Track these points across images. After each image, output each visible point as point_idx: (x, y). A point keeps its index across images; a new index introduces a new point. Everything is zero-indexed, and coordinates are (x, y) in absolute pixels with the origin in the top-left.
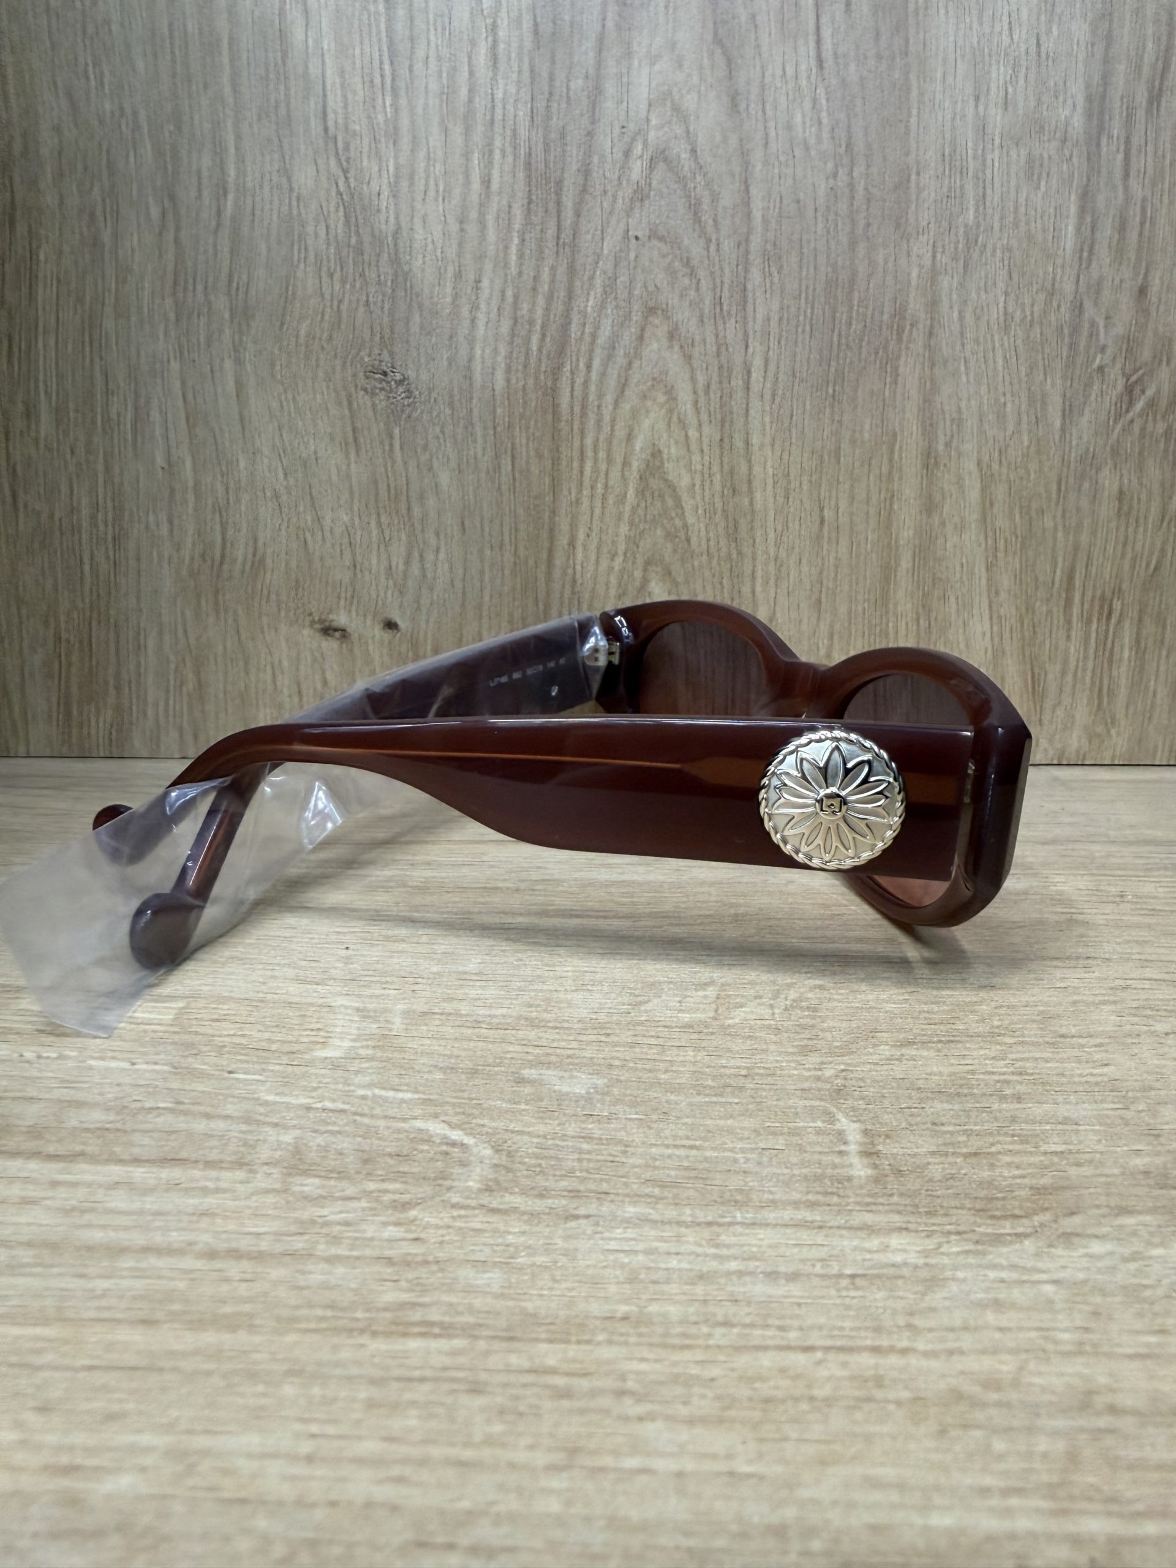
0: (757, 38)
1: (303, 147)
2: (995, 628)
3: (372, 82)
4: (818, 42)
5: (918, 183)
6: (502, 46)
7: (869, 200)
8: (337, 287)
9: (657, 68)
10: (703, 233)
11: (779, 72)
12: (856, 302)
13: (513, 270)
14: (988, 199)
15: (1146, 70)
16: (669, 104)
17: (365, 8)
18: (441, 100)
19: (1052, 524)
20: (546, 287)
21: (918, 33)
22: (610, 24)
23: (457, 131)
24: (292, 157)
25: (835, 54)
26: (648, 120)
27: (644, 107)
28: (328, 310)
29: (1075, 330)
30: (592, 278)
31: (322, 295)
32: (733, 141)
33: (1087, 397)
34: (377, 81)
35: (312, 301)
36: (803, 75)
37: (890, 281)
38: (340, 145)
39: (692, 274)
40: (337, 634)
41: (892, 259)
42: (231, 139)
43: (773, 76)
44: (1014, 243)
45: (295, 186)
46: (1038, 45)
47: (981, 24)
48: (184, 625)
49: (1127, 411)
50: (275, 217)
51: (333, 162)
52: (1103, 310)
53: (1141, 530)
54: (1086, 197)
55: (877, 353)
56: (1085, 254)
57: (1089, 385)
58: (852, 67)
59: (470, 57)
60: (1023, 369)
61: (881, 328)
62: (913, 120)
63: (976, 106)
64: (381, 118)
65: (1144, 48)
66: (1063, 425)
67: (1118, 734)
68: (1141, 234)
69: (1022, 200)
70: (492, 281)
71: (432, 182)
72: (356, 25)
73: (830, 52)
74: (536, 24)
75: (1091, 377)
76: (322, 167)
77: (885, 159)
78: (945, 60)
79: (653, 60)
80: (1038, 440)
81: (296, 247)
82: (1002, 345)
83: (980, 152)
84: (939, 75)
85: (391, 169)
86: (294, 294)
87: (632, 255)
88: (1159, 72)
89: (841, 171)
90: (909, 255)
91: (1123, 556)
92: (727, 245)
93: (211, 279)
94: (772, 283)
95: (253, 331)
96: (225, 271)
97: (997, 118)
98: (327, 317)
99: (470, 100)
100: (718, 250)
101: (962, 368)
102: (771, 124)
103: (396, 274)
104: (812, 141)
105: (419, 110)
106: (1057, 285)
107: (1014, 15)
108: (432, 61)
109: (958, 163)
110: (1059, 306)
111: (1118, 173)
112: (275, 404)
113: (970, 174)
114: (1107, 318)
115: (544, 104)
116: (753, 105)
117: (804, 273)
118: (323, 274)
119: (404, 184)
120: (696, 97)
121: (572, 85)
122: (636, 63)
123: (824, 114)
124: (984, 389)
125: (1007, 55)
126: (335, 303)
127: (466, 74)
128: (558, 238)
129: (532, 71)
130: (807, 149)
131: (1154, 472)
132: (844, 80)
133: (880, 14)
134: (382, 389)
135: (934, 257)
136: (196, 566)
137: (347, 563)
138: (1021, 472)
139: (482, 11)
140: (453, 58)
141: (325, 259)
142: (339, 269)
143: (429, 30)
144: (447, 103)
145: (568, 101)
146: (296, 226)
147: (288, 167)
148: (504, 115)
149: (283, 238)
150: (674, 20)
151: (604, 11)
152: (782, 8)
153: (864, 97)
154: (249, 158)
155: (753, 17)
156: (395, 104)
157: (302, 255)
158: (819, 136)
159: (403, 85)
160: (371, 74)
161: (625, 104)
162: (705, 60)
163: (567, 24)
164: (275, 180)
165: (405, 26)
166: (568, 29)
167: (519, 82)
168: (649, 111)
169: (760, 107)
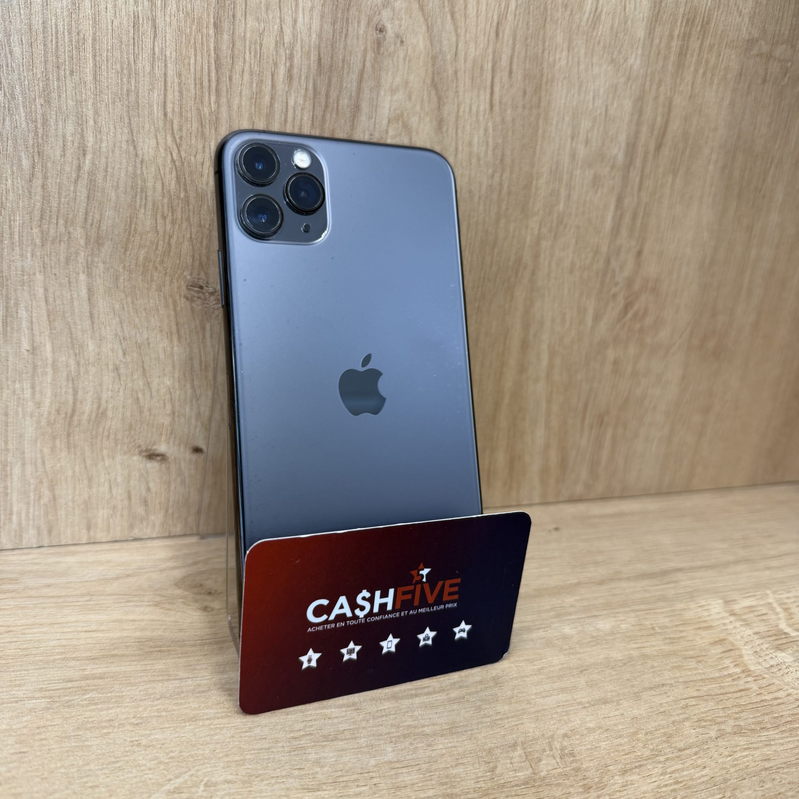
0: (457, 87)
1: (147, 125)
3: (201, 84)
4: (492, 93)
5: (536, 186)
7: (509, 194)
8: (168, 227)
9: (395, 97)
11: (467, 110)
14: (571, 198)
15: (655, 132)
16: (400, 123)
17: (199, 31)
18: (251, 103)
19: (580, 378)
21: (546, 95)
22: (368, 64)
24: (138, 132)
25: (500, 102)
26: (387, 132)
27: (385, 122)
28: (161, 243)
29: (604, 275)
31: (157, 232)
34: (206, 84)
35: (149, 235)
36: (481, 113)
38: (176, 127)
40: (159, 458)
41: (517, 230)
42: (90, 113)
43: (464, 112)
45: (140, 152)
48: (43, 458)
49: (623, 318)
50: (123, 175)
51: (169, 139)
52: (619, 264)
54: (619, 200)
55: (503, 284)
56: (615, 232)
58: (509, 111)
59: (273, 75)
60: (576, 295)
62: (538, 148)
63: (572, 143)
64: (206, 110)
65: (656, 120)
66: (592, 325)
68: (642, 222)
69: (588, 200)
72: (192, 41)
73: (498, 101)
75: (608, 299)
76: (161, 141)
77: (520, 170)
78: (558, 114)
79: (393, 91)
81: (138, 197)
83: (570, 169)
84: (554, 122)
86: (135, 230)
88: (661, 134)
89: (496, 174)
90: (526, 227)
95: (102, 255)
96: (82, 211)
97: (581, 150)
99: (271, 105)
102: (460, 142)
104: (482, 155)
105: (235, 108)
106: (598, 249)
107: (596, 92)
108: (246, 75)
109: (558, 176)
110: (598, 261)
111: (636, 188)
112: (118, 306)
113: (564, 182)
114: (621, 268)
115: (321, 113)
116: (450, 129)
118: (159, 217)
120: (417, 120)
121: (341, 102)
122: (382, 93)
123: (490, 140)
124: (556, 305)
125: (590, 114)
127: (269, 87)
129: (315, 90)
130: (479, 160)
132: (503, 119)
133: (527, 81)
134: (199, 298)
135: (539, 229)
136: (52, 418)
137: (168, 412)
139: (284, 44)
140: (261, 74)
141: (160, 207)
142: (170, 214)
143: (245, 52)
144: (255, 105)
145: (337, 113)
146: (139, 182)
147: (135, 139)
148: (294, 118)
149: (128, 190)
150: (409, 67)
151: (364, 56)
152: (473, 69)
153: (513, 131)
154: (105, 130)
155: (456, 72)
156: (217, 102)
157: (143, 203)
158: (486, 152)
159: (224, 89)
160: (201, 79)
161: (373, 119)
162: (425, 97)
163: (341, 61)
164: (124, 146)
165: (228, 48)
166: (340, 64)
167: (305, 96)
168: (388, 126)
169: (454, 131)
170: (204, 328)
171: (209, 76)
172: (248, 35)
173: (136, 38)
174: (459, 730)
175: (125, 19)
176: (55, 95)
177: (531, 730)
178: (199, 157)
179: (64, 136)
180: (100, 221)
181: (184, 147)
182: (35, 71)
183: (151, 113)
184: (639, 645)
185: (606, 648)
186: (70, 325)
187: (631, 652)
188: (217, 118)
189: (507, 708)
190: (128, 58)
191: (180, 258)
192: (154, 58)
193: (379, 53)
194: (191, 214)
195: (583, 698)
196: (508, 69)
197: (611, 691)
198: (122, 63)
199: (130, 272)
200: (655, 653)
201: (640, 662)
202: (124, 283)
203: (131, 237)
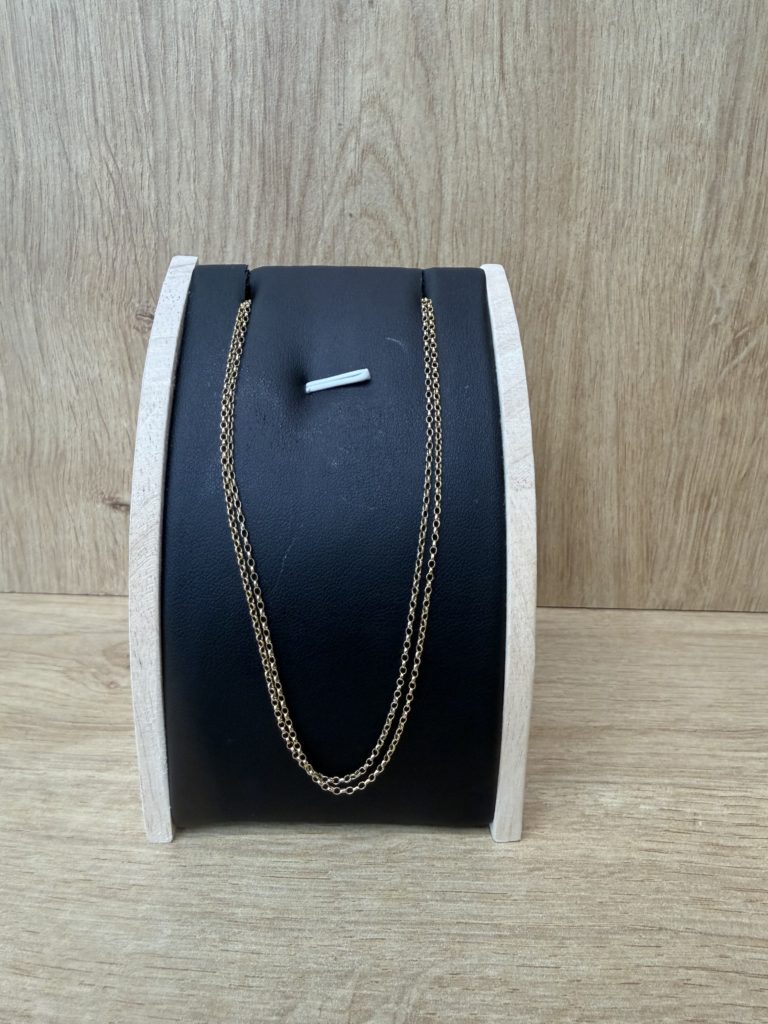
0: (451, 53)
1: (78, 134)
2: (622, 514)
3: (132, 81)
4: (502, 57)
5: (578, 176)
6: (239, 54)
7: (538, 189)
8: (111, 249)
9: (368, 75)
10: (405, 213)
11: (468, 82)
12: (525, 270)
13: (252, 239)
14: (635, 190)
16: (377, 106)
17: (123, 18)
18: (190, 99)
19: (669, 441)
20: (278, 252)
21: (584, 51)
22: (329, 37)
23: (204, 125)
24: (69, 142)
25: (515, 67)
26: (360, 120)
27: (357, 107)
29: (697, 296)
30: (315, 247)
31: (100, 254)
32: (430, 138)
33: (702, 346)
34: (137, 81)
35: (92, 259)
36: (488, 84)
37: (552, 253)
38: (109, 133)
39: (395, 245)
41: (554, 237)
42: (18, 125)
43: (464, 85)
44: (654, 226)
45: (74, 166)
46: (683, 64)
47: (636, 45)
49: (733, 358)
50: (58, 192)
51: (103, 148)
52: (721, 281)
53: (737, 446)
54: (713, 191)
55: (539, 310)
56: (710, 236)
57: (704, 338)
58: (529, 79)
59: (212, 63)
60: (654, 325)
61: (543, 291)
62: (577, 124)
63: (629, 115)
64: (140, 111)
66: (683, 367)
67: (708, 589)
68: (755, 221)
69: (661, 192)
70: (234, 247)
71: (184, 166)
72: (117, 32)
73: (511, 66)
74: (267, 37)
75: (707, 331)
76: (95, 151)
77: (552, 155)
78: (605, 75)
79: (365, 67)
80: (663, 379)
81: (76, 216)
82: (639, 306)
83: (630, 151)
84: (600, 87)
85: (151, 154)
86: (77, 253)
87: (347, 229)
89: (516, 164)
90: (568, 233)
91: (722, 464)
92: (423, 222)
93: (10, 239)
94: (458, 254)
96: (20, 234)
97: (645, 124)
98: (104, 272)
99: (214, 99)
100: (416, 226)
101: (607, 322)
102: (461, 125)
103: (158, 239)
104: (494, 140)
105: (173, 106)
106: (685, 260)
107: (664, 38)
108: (182, 65)
109: (611, 161)
110: (686, 277)
111: (741, 171)
112: (66, 338)
113: (622, 169)
114: (723, 286)
115: (275, 103)
116: (446, 109)
117: (484, 247)
118: (100, 237)
119: (162, 167)
120: (400, 101)
121: (298, 88)
122: (350, 71)
123: (504, 118)
124: (622, 339)
125: (656, 72)
126: (110, 261)
127: (210, 77)
128: (287, 214)
129: (264, 75)
130: (490, 146)
131: (750, 405)
132: (521, 90)
133: (554, 34)
135: (589, 235)
138: (648, 402)
139: (222, 23)
140: (199, 63)
141: (100, 225)
142: (112, 233)
143: (178, 39)
144: (195, 101)
145: (295, 102)
146: (76, 199)
147: (67, 151)
148: (242, 112)
149: (65, 208)
150: (383, 34)
151: (324, 26)
152: (473, 27)
153: (537, 105)
154: (34, 142)
155: (448, 34)
156: (152, 100)
157: (82, 222)
158: (500, 136)
159: (158, 84)
160: (131, 75)
161: (341, 105)
162: (408, 70)
163: (293, 36)
164: (57, 160)
165: (158, 35)
166: (294, 41)
167: (253, 84)
168: (361, 111)
169: (452, 111)
171: (140, 71)
172: (180, 18)
173: (57, 35)
174: (284, 925)
175: (43, 14)
177: (389, 956)
178: (138, 166)
180: (40, 244)
181: (120, 157)
183: (80, 121)
184: (654, 846)
185: (594, 839)
187: (633, 855)
188: (153, 120)
189: (377, 904)
190: (51, 59)
191: (126, 284)
192: (77, 56)
193: (341, 20)
194: (134, 233)
195: (508, 918)
196: (523, 21)
197: (561, 918)
198: (45, 65)
199: (76, 300)
201: (640, 876)
203: (73, 261)
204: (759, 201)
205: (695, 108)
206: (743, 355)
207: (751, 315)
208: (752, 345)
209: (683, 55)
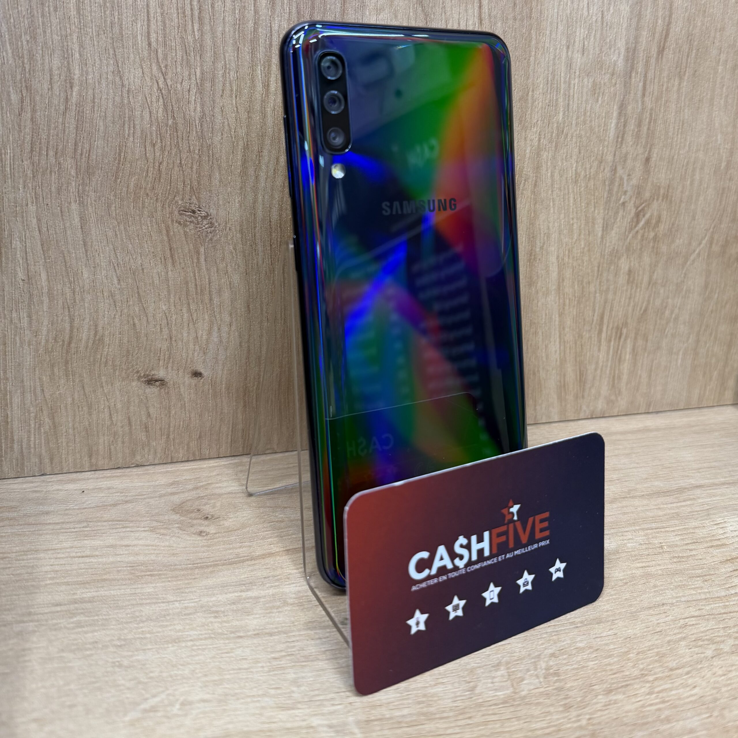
1: (132, 55)
4: (480, 7)
8: (158, 154)
14: (571, 107)
15: (657, 35)
18: (235, 29)
19: (593, 289)
21: (537, 5)
23: (246, 50)
24: (123, 63)
25: (489, 15)
28: (151, 169)
29: (612, 183)
31: (147, 159)
33: (615, 220)
35: (139, 162)
38: (160, 55)
40: (157, 383)
42: (76, 47)
44: (583, 133)
45: (126, 82)
46: (602, 18)
48: (42, 386)
49: (635, 227)
50: (110, 105)
51: (155, 68)
52: (627, 172)
53: (638, 290)
54: (622, 107)
56: (620, 139)
57: (617, 213)
62: (532, 59)
63: (567, 52)
65: (657, 23)
66: (602, 235)
67: (621, 399)
68: (648, 129)
69: (589, 108)
71: (228, 84)
73: (487, 14)
75: (618, 208)
76: (146, 70)
78: (551, 23)
80: (589, 244)
81: (126, 126)
82: (573, 192)
83: (567, 79)
84: (548, 32)
85: (198, 74)
86: (125, 158)
88: (663, 37)
91: (629, 304)
93: (60, 147)
96: (71, 142)
97: (578, 59)
99: (255, 30)
101: (551, 204)
103: (202, 146)
105: (219, 35)
106: (604, 157)
108: (229, 1)
109: (555, 86)
110: (604, 169)
111: (640, 93)
112: (110, 233)
113: (562, 92)
114: (629, 175)
118: (148, 144)
119: (208, 85)
125: (585, 22)
127: (252, 12)
134: (191, 222)
137: (165, 337)
141: (149, 134)
142: (159, 141)
144: (239, 31)
146: (127, 111)
147: (120, 69)
149: (116, 119)
154: (90, 62)
156: (201, 29)
157: (132, 131)
159: (207, 16)
160: (183, 8)
164: (111, 78)
170: (198, 253)
171: (191, 5)
176: (40, 31)
178: (186, 84)
179: (51, 70)
180: (90, 151)
181: (170, 75)
182: (20, 9)
183: (135, 44)
184: (644, 564)
186: (63, 254)
187: (634, 571)
188: (201, 46)
191: (171, 183)
194: (180, 140)
199: (122, 199)
200: (660, 572)
202: (116, 210)
203: (121, 165)
204: (651, 114)
205: (610, 49)
206: (642, 223)
207: (647, 195)
208: (647, 216)
209: (602, 11)
